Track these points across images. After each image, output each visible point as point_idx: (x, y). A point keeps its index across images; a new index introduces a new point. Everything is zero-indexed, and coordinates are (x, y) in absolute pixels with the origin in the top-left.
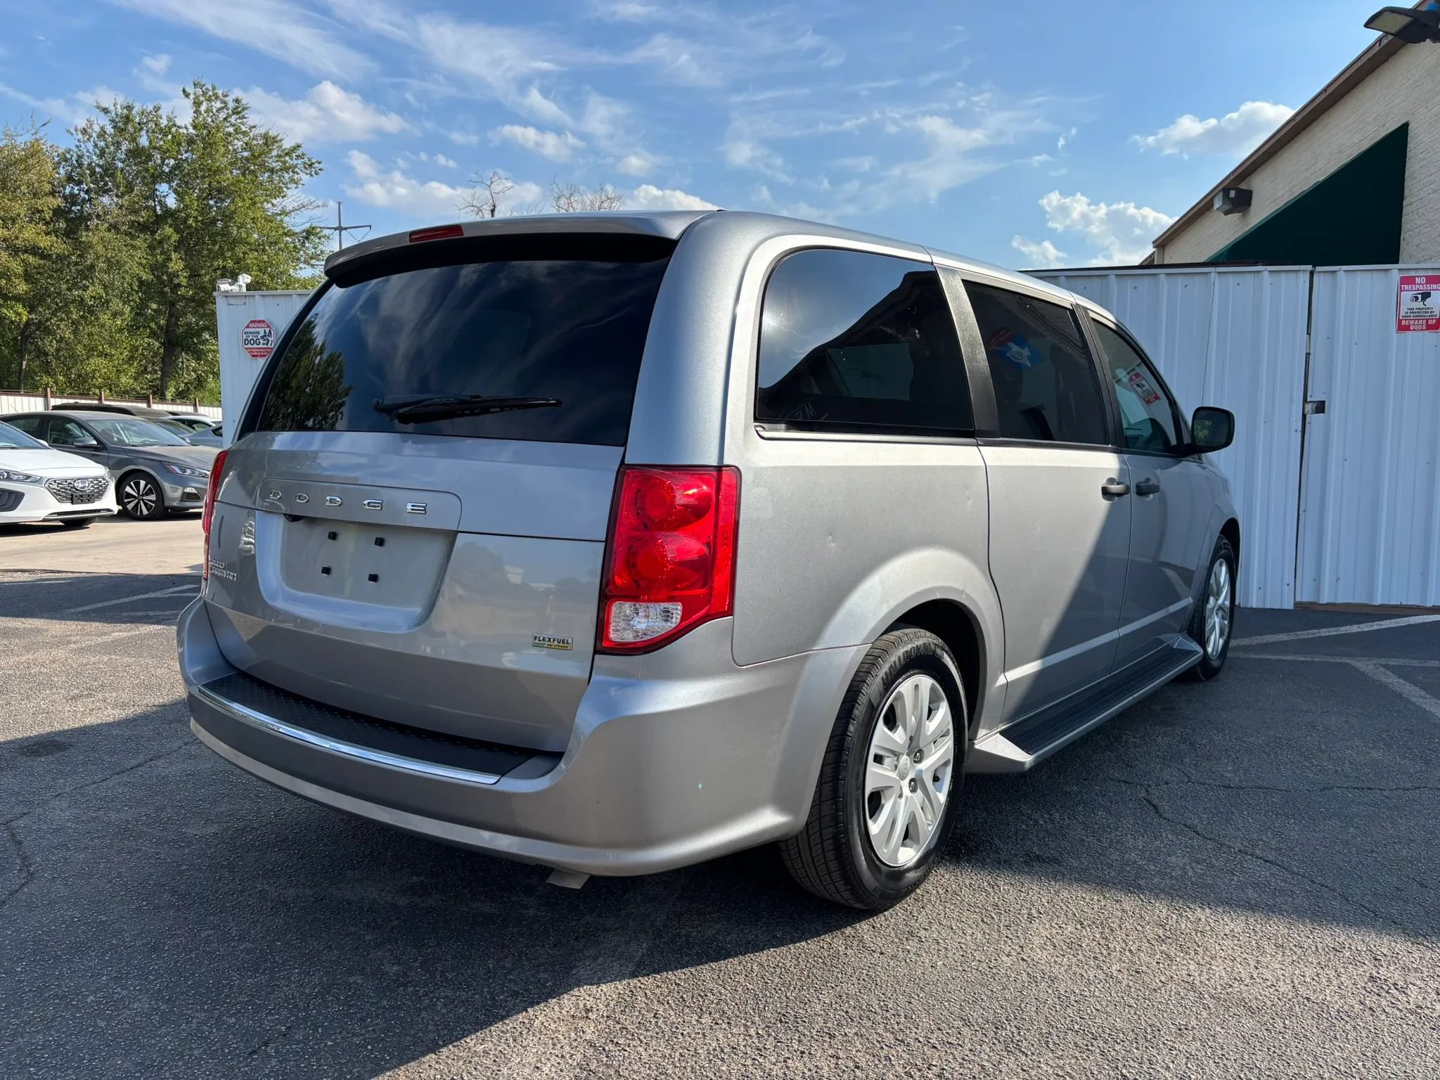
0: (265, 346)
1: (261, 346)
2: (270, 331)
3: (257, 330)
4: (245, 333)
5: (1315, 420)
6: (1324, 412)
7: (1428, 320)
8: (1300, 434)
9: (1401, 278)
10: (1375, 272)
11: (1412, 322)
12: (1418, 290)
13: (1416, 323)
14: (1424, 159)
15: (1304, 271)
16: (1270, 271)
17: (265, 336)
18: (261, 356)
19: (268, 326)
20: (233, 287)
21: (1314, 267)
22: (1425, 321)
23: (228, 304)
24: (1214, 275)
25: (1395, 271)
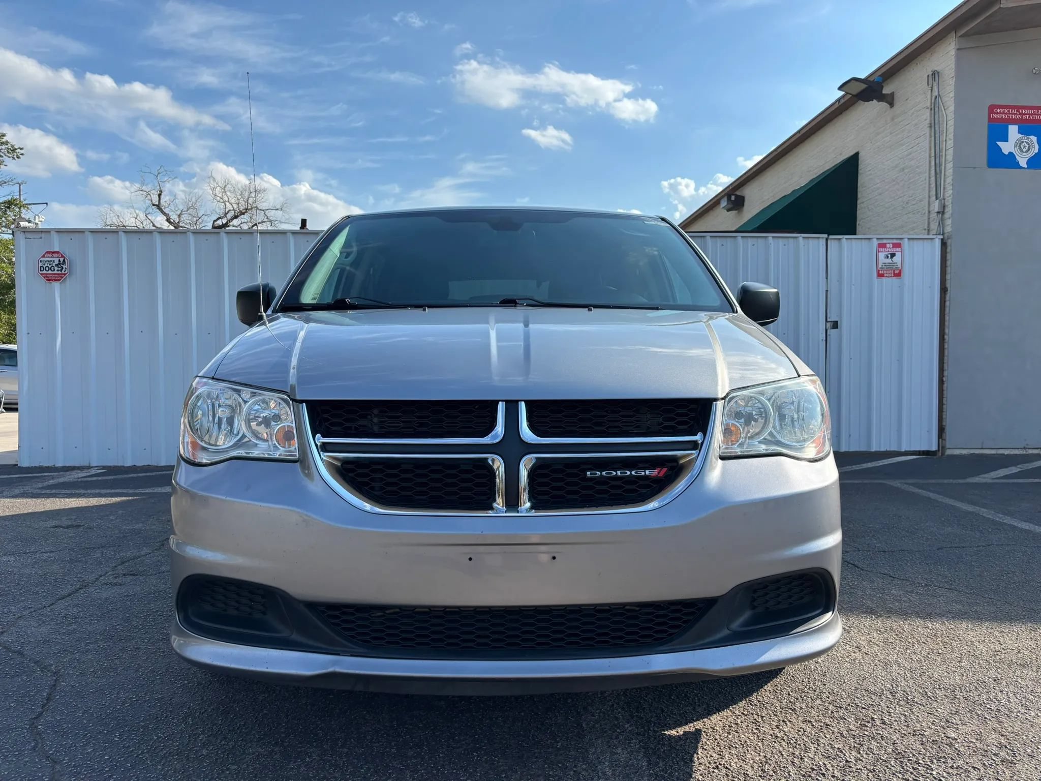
0: (60, 272)
1: (55, 272)
2: (64, 260)
3: (52, 259)
4: (41, 261)
5: (833, 332)
6: (837, 328)
7: (894, 270)
8: (824, 342)
9: (879, 244)
10: (863, 240)
11: (885, 272)
12: (888, 251)
13: (888, 272)
15: (823, 238)
16: (803, 237)
17: (59, 264)
18: (55, 280)
19: (62, 256)
21: (828, 235)
22: (892, 271)
23: (26, 238)
24: (770, 238)
25: (875, 240)
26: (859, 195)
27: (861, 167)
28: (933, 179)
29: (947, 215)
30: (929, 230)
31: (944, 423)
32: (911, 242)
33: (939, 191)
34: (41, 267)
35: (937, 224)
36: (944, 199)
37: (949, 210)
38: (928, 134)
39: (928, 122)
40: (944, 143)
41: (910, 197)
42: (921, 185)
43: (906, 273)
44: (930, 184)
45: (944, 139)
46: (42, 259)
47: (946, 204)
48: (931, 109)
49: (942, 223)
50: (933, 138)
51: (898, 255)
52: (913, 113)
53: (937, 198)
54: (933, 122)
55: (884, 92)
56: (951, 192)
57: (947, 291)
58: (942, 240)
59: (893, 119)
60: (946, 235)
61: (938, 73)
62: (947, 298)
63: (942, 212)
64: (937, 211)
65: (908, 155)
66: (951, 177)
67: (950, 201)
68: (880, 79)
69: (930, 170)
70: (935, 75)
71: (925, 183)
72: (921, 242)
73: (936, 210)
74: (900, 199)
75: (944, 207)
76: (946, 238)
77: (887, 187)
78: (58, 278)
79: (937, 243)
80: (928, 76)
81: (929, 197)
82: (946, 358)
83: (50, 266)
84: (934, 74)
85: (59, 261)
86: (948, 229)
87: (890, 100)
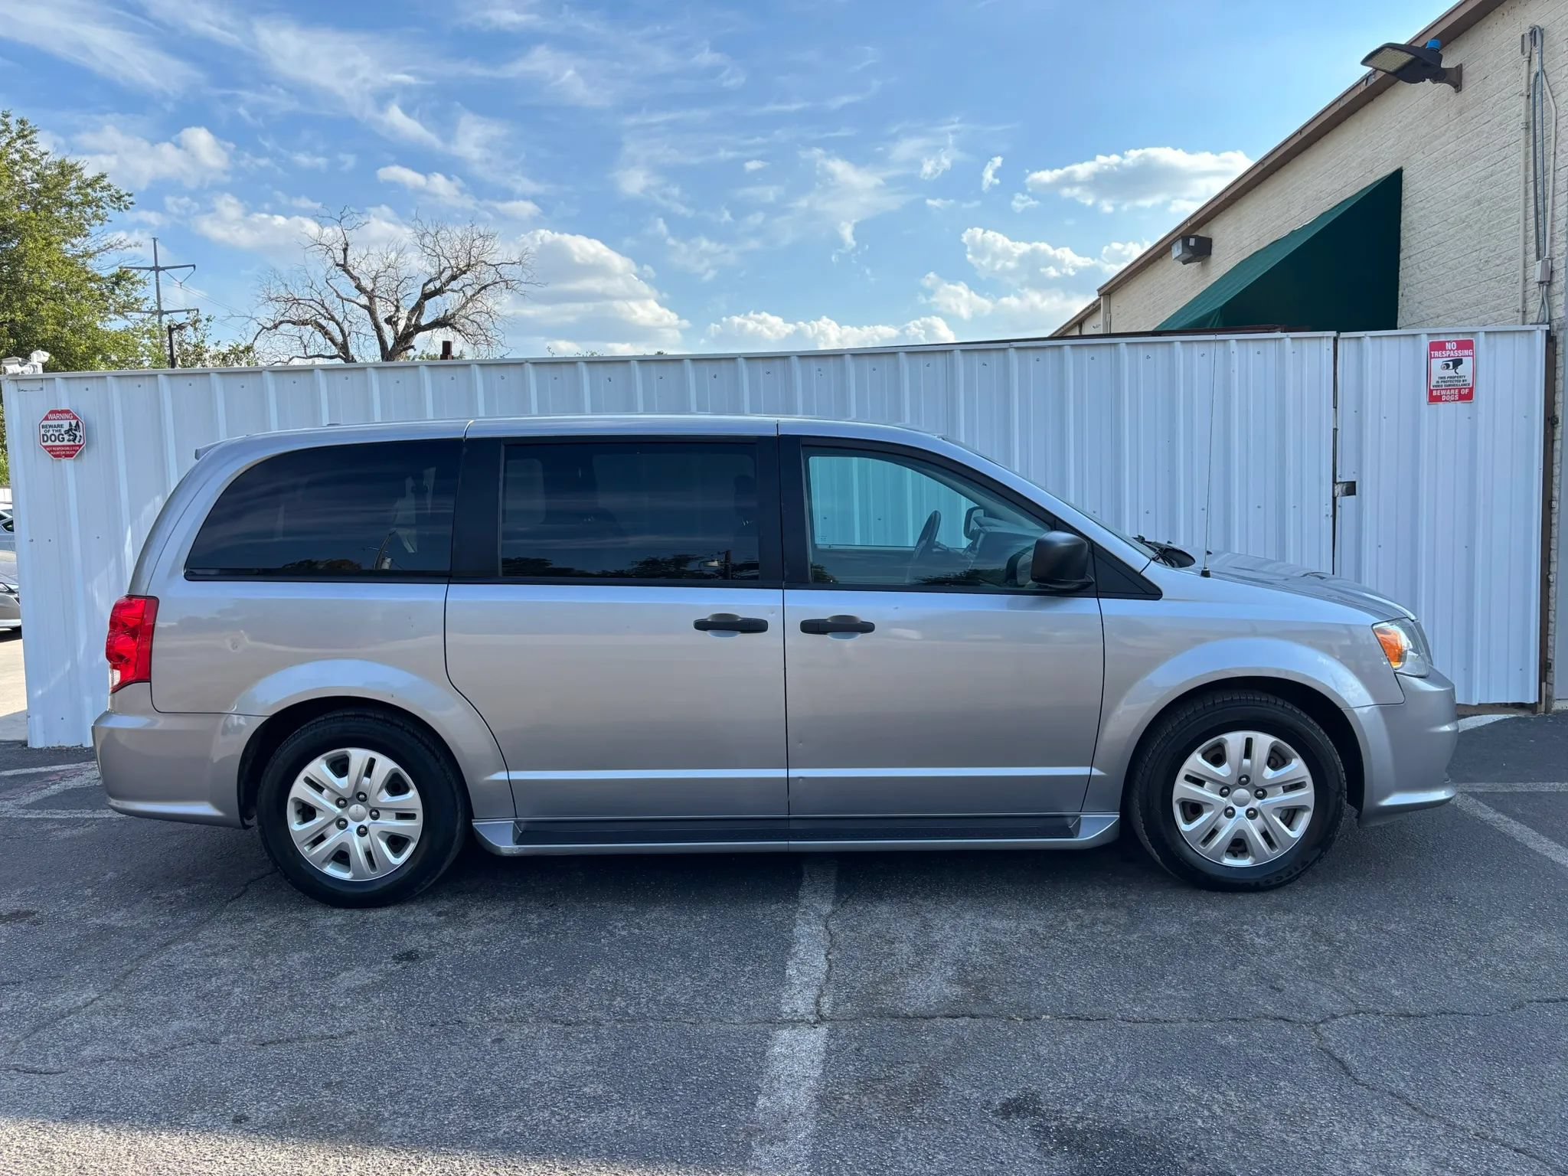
0: (72, 443)
1: (66, 443)
2: (77, 424)
3: (60, 422)
4: (43, 427)
5: (1347, 503)
6: (1355, 494)
7: (1460, 390)
8: (1331, 519)
9: (1432, 344)
10: (1402, 338)
11: (1443, 392)
12: (1449, 356)
13: (1448, 393)
14: (1423, 208)
15: (1327, 337)
16: (1292, 338)
17: (71, 430)
18: (66, 456)
19: (75, 418)
20: (24, 368)
21: (1338, 332)
22: (1457, 391)
23: (19, 390)
24: (1233, 343)
25: (1424, 337)
26: (1403, 244)
27: (1407, 194)
28: (1532, 221)
29: (1557, 288)
30: (1524, 312)
31: (1550, 656)
32: (1492, 337)
33: (1541, 244)
34: (43, 435)
35: (1540, 301)
36: (1552, 259)
37: (1560, 279)
38: (1522, 142)
39: (1522, 119)
40: (1552, 158)
41: (1492, 251)
42: (1511, 232)
43: (1480, 393)
44: (1526, 231)
45: (1552, 153)
46: (45, 423)
47: (1556, 267)
48: (1528, 96)
49: (1547, 301)
50: (1531, 148)
51: (1467, 362)
52: (1495, 104)
53: (1538, 257)
54: (1531, 119)
55: (1443, 65)
56: (1564, 246)
57: (1557, 422)
58: (1548, 333)
59: (1460, 112)
60: (1555, 324)
61: (1541, 30)
62: (1558, 436)
63: (1547, 283)
64: (1539, 280)
65: (1487, 178)
66: (1565, 220)
67: (1563, 262)
68: (1436, 44)
69: (1526, 206)
70: (1535, 35)
71: (1518, 229)
72: (1508, 339)
73: (1538, 278)
74: (1474, 254)
75: (1552, 272)
76: (1555, 328)
77: (1451, 232)
78: (70, 452)
79: (1540, 340)
80: (1523, 36)
81: (1525, 253)
82: (1554, 541)
83: (57, 434)
84: (1533, 33)
85: (70, 425)
86: (1559, 313)
87: (1455, 79)
